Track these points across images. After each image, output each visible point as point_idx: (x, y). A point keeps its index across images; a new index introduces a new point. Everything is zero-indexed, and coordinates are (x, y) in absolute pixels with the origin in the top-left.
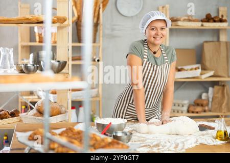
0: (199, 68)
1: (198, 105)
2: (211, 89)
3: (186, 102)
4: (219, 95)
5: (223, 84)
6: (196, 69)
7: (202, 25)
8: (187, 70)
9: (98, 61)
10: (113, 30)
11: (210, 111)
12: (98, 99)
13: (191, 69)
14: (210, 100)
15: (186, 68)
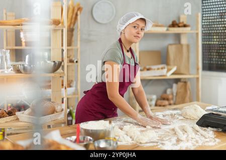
0: (164, 68)
1: (164, 99)
2: (175, 86)
3: (154, 97)
4: (182, 90)
5: (184, 81)
6: (162, 68)
7: (167, 30)
8: (154, 69)
9: (77, 62)
10: (89, 35)
11: (175, 104)
12: (77, 96)
13: (158, 69)
14: (175, 94)
15: (153, 67)
